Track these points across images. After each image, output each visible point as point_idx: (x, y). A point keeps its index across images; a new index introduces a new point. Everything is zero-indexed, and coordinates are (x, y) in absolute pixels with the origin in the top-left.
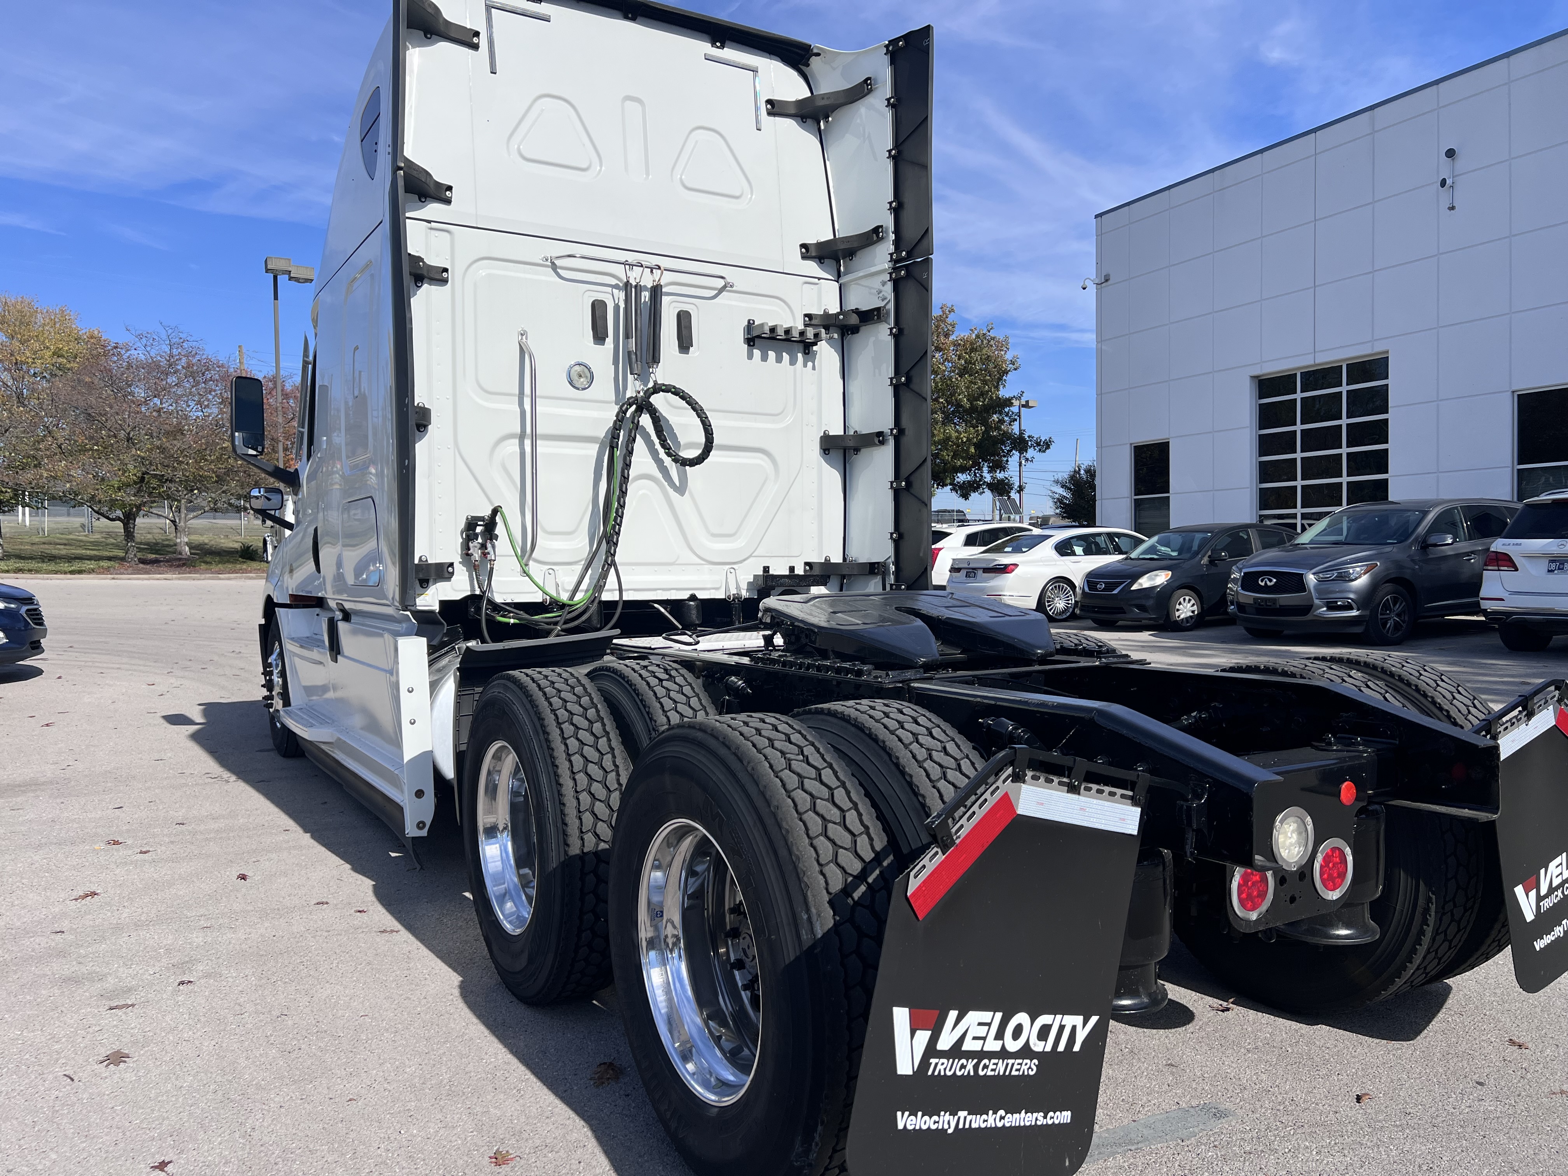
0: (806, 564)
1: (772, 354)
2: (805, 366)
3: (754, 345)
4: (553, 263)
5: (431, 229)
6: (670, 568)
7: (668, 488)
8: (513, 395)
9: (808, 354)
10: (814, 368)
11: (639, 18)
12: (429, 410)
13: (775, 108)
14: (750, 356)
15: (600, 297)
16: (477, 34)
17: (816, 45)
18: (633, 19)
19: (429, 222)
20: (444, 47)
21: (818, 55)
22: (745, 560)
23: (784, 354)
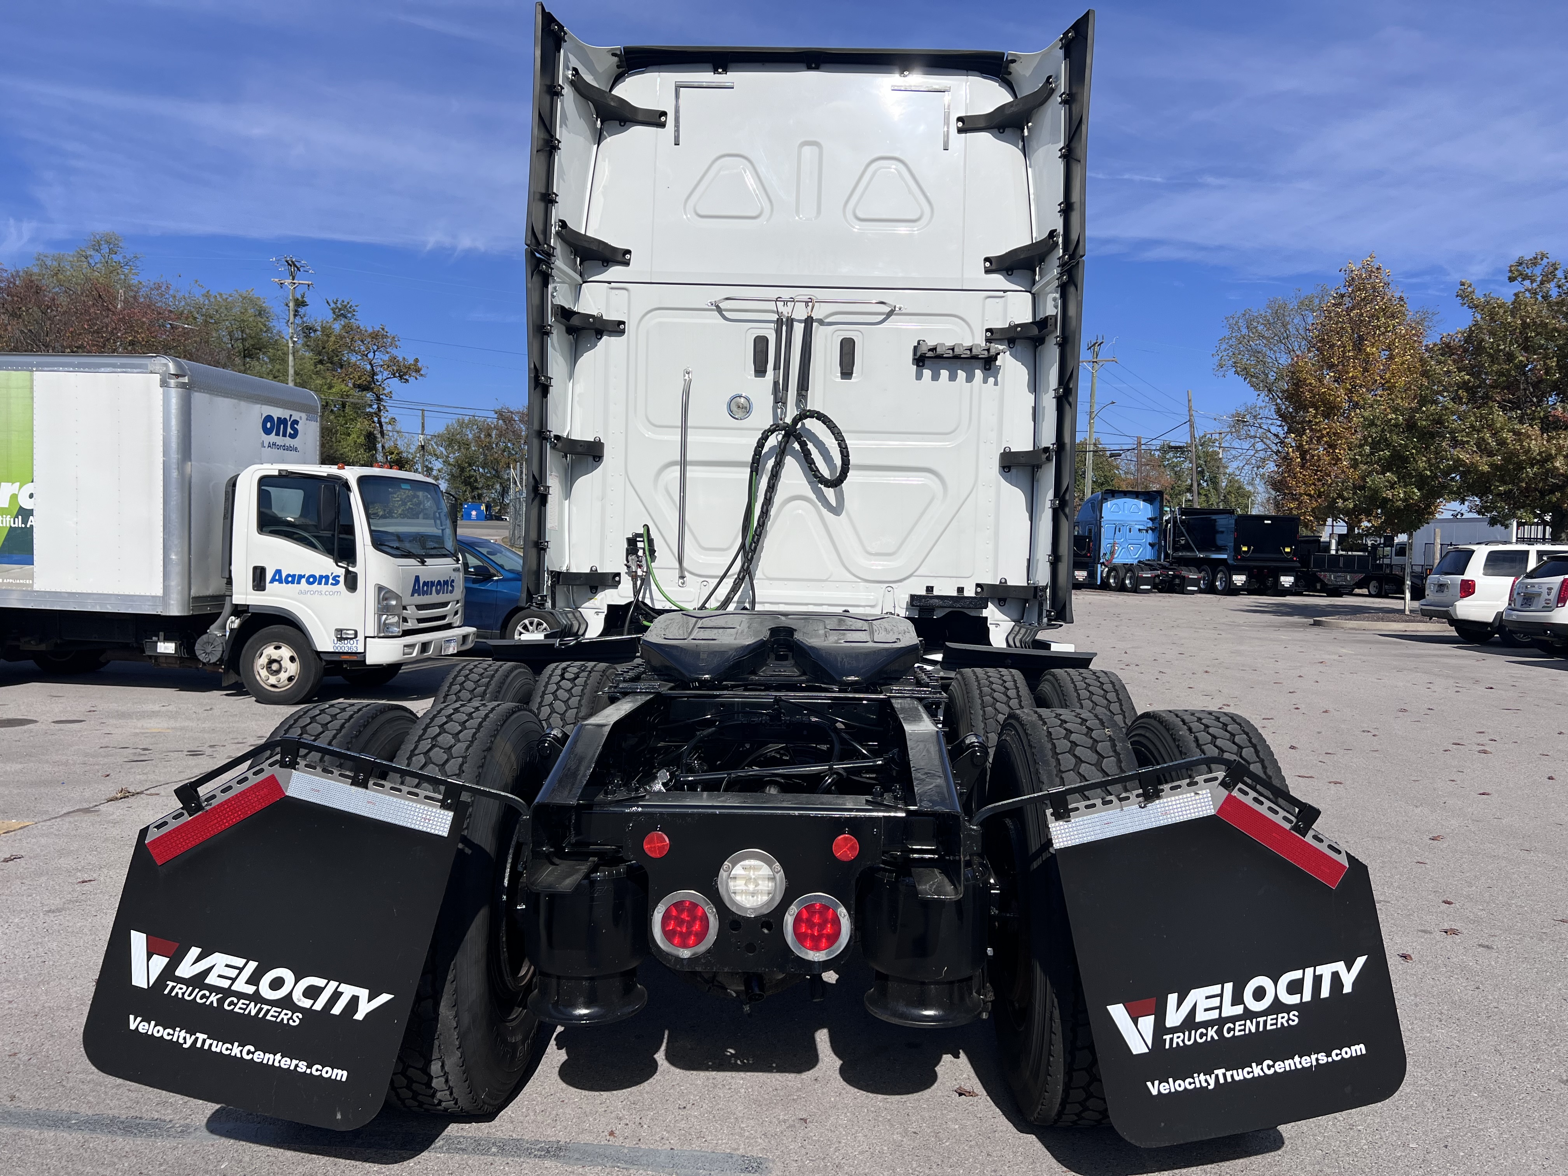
0: (978, 585)
1: (945, 374)
2: (985, 381)
3: (923, 366)
4: (718, 307)
5: (612, 288)
6: (823, 584)
7: (822, 508)
8: (677, 427)
9: (989, 369)
10: (996, 384)
11: (822, 66)
12: (603, 444)
13: (968, 125)
14: (919, 376)
15: (762, 333)
16: (664, 114)
17: (1010, 52)
18: (817, 68)
19: (609, 283)
20: (637, 132)
21: (1013, 61)
22: (905, 579)
23: (959, 371)
